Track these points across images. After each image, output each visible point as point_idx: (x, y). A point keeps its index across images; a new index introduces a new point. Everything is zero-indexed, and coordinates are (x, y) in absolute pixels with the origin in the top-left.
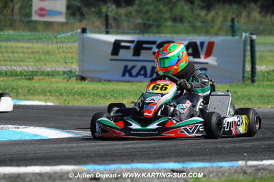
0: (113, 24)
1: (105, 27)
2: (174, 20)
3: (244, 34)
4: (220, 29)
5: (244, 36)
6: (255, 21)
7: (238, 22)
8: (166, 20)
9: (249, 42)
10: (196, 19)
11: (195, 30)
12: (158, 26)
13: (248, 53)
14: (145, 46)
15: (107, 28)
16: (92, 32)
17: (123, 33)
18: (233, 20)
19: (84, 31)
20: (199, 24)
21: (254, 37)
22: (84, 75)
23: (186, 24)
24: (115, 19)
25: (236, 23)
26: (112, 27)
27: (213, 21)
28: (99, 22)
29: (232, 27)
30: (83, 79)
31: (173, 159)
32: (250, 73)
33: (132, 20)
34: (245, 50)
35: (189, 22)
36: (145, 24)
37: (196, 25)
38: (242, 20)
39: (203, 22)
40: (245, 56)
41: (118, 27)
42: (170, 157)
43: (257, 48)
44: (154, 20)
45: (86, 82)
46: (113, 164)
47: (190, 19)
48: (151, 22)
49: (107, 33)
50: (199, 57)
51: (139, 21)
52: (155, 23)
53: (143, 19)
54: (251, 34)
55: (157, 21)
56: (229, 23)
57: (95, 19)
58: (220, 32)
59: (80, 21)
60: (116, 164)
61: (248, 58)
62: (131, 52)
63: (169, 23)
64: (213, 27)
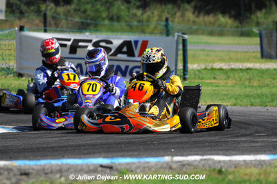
0: (52, 23)
1: (43, 25)
2: (111, 19)
3: (176, 34)
4: (155, 28)
5: (176, 36)
6: (189, 20)
7: (173, 21)
8: (103, 19)
9: (181, 41)
10: (132, 18)
11: (131, 29)
12: (96, 25)
13: (181, 52)
14: (80, 44)
15: (45, 26)
16: (30, 30)
17: (62, 31)
18: (167, 20)
19: (22, 29)
20: (135, 23)
21: (186, 36)
22: (22, 72)
23: (123, 24)
24: (54, 18)
25: (170, 23)
26: (50, 25)
27: (148, 21)
28: (38, 21)
29: (166, 26)
30: (20, 75)
31: (103, 155)
32: (182, 71)
33: (69, 18)
34: (177, 49)
35: (126, 21)
36: (82, 23)
37: (132, 24)
38: (176, 20)
39: (139, 22)
40: (177, 55)
41: (57, 25)
42: (100, 153)
43: (189, 47)
44: (91, 19)
45: (24, 78)
46: (44, 159)
47: (127, 18)
48: (89, 21)
49: (45, 31)
50: (134, 56)
51: (77, 19)
52: (93, 22)
53: (81, 18)
54: (184, 34)
55: (95, 20)
56: (164, 23)
57: (34, 17)
58: (155, 32)
59: (20, 19)
60: (47, 159)
61: (180, 57)
62: (67, 49)
63: (107, 22)
64: (148, 26)
